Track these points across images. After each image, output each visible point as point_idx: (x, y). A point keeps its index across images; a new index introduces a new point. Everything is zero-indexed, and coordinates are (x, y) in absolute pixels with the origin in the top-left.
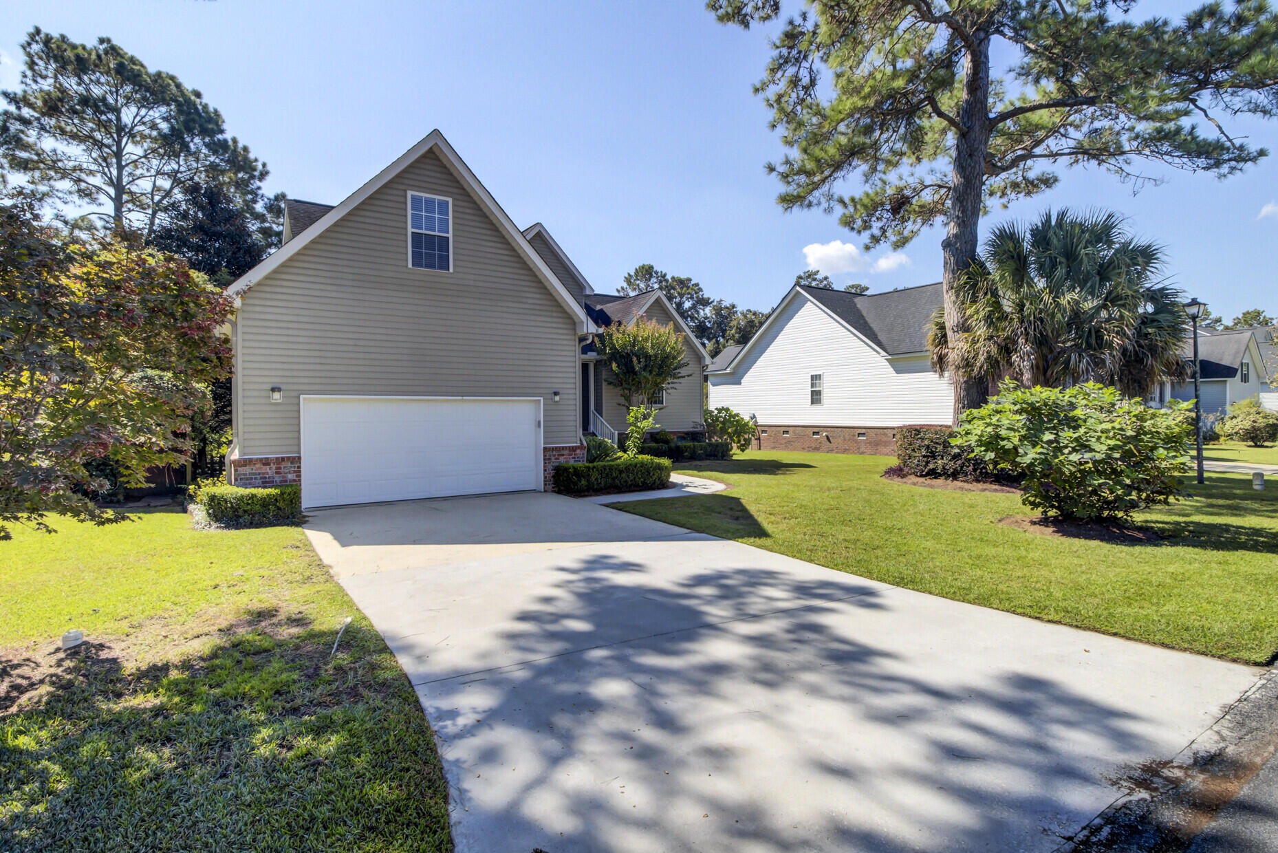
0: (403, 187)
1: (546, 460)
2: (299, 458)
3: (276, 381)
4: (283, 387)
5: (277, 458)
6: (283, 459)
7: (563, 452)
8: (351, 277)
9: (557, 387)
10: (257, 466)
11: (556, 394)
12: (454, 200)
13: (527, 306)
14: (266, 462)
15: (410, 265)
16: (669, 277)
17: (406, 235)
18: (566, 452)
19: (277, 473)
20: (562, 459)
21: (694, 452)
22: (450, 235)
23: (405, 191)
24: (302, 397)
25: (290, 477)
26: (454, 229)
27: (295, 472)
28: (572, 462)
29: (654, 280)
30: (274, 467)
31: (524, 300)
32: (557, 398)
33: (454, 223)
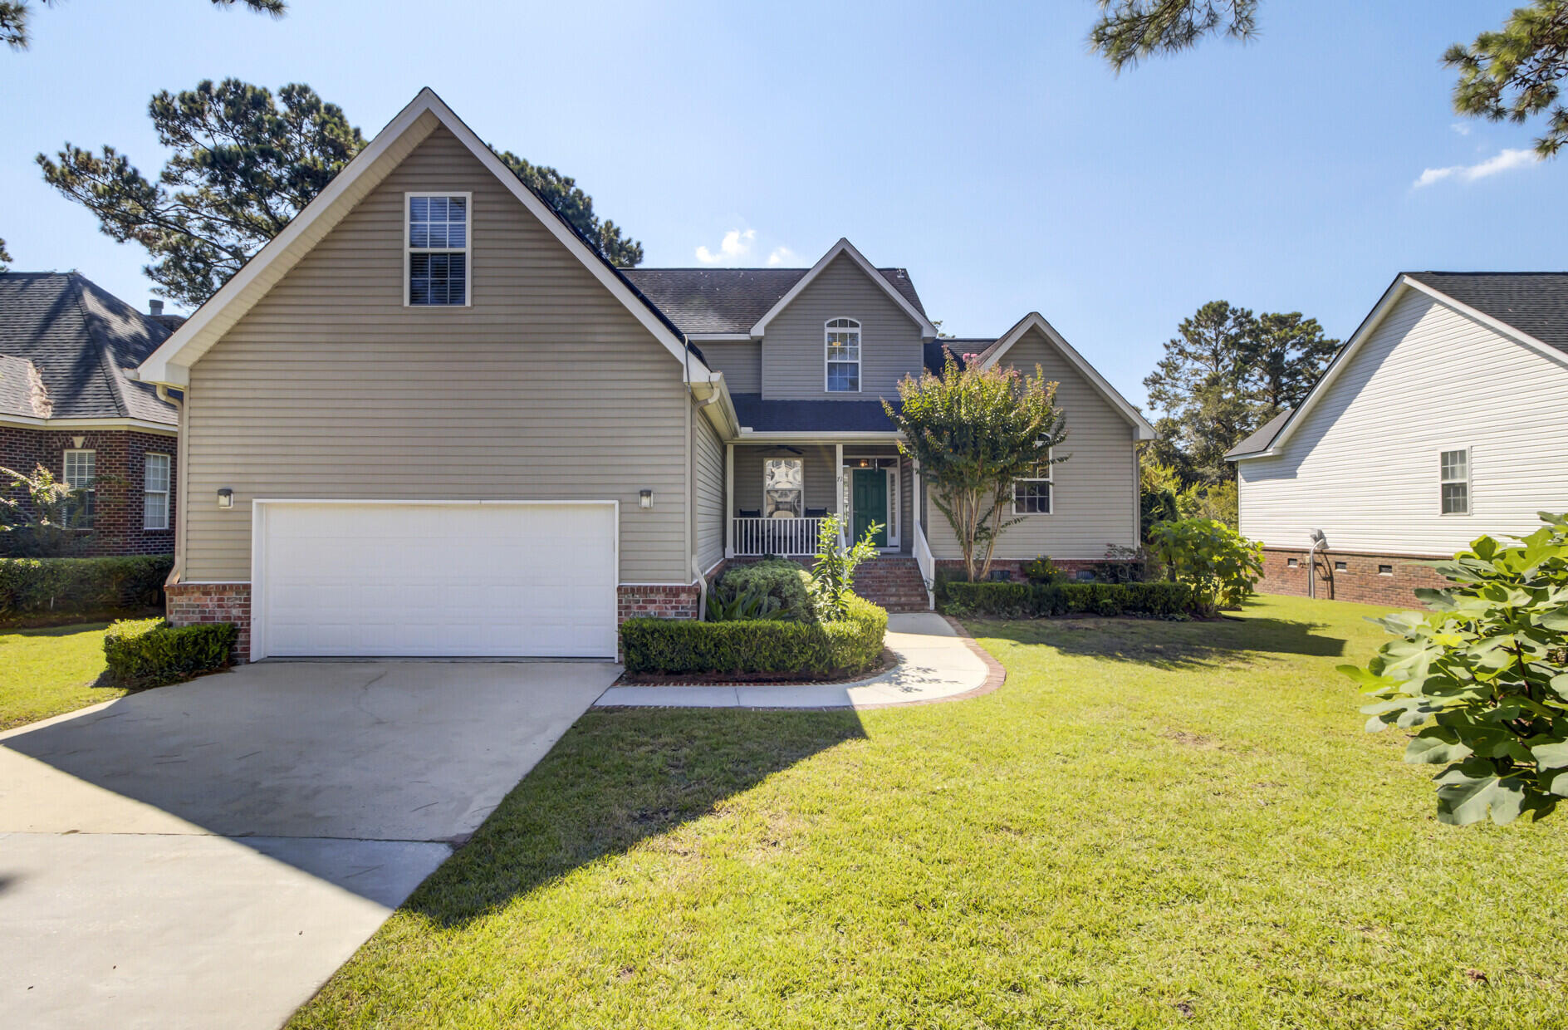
0: (398, 189)
1: (623, 609)
2: (247, 588)
3: (224, 481)
4: (234, 488)
5: (217, 586)
6: (224, 587)
7: (652, 597)
8: (324, 329)
9: (646, 482)
10: (197, 595)
11: (648, 493)
12: (474, 193)
13: (596, 348)
14: (206, 591)
15: (406, 302)
16: (1256, 316)
17: (402, 258)
18: (661, 597)
19: (220, 606)
20: (652, 609)
21: (1094, 600)
22: (467, 250)
23: (402, 193)
24: (255, 501)
25: (235, 612)
26: (474, 239)
27: (241, 606)
28: (671, 614)
29: (1229, 323)
30: (216, 597)
31: (589, 338)
32: (645, 501)
33: (474, 230)
